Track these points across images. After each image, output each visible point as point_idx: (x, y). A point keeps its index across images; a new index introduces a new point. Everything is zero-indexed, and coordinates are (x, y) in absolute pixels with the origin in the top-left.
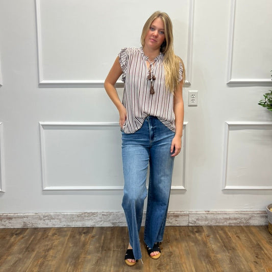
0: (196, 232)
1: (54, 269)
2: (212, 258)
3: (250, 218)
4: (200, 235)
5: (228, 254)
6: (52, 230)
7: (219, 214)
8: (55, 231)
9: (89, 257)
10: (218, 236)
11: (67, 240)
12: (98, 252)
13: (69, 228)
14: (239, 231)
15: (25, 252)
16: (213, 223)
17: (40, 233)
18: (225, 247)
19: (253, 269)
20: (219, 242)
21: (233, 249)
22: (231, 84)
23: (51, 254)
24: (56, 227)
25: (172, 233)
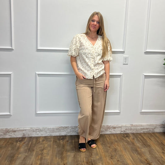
0: (126, 137)
1: (50, 161)
2: (139, 151)
3: (155, 128)
4: (129, 138)
5: (147, 149)
6: (41, 138)
7: (138, 126)
8: (43, 138)
9: (69, 153)
10: (139, 139)
11: (52, 144)
12: (73, 150)
13: (51, 137)
14: (150, 136)
15: (29, 152)
16: (134, 132)
17: (34, 140)
18: (145, 145)
19: (163, 156)
20: (141, 142)
21: (149, 146)
23: (45, 152)
24: (43, 136)
25: (113, 138)
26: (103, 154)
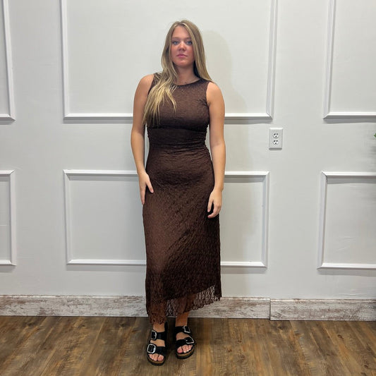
0: (280, 328)
2: (301, 366)
3: (358, 310)
4: (286, 332)
5: (324, 361)
6: (78, 320)
7: (313, 303)
8: (82, 321)
9: (127, 360)
10: (311, 334)
11: (98, 335)
12: (140, 352)
13: (102, 318)
14: (342, 329)
15: (40, 350)
16: (305, 317)
17: (62, 324)
18: (321, 350)
20: (313, 344)
21: (333, 354)
22: (330, 119)
23: (75, 354)
24: (84, 315)
25: (245, 328)
26: (209, 366)
